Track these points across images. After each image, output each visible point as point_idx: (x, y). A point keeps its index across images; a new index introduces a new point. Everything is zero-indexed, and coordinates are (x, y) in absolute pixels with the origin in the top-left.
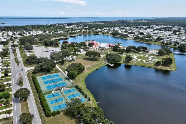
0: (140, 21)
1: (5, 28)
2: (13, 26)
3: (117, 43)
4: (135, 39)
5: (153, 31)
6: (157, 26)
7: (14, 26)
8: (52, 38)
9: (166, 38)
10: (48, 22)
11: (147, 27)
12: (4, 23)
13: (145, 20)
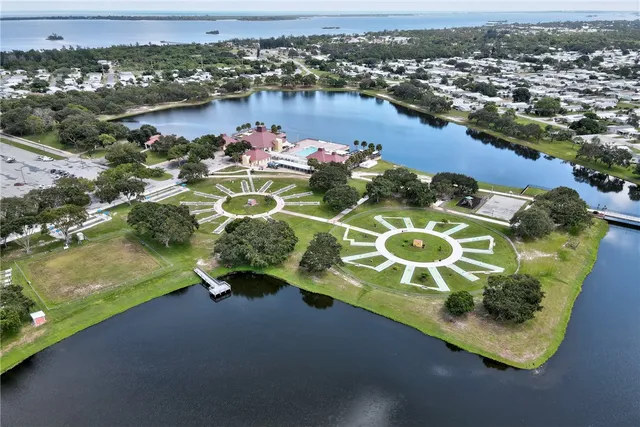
0: (566, 30)
1: (22, 57)
2: (68, 48)
3: (364, 144)
4: (474, 120)
5: (592, 77)
6: (625, 53)
7: (71, 48)
8: (130, 106)
9: (624, 118)
10: (212, 33)
11: (576, 56)
12: (58, 35)
13: (594, 24)
